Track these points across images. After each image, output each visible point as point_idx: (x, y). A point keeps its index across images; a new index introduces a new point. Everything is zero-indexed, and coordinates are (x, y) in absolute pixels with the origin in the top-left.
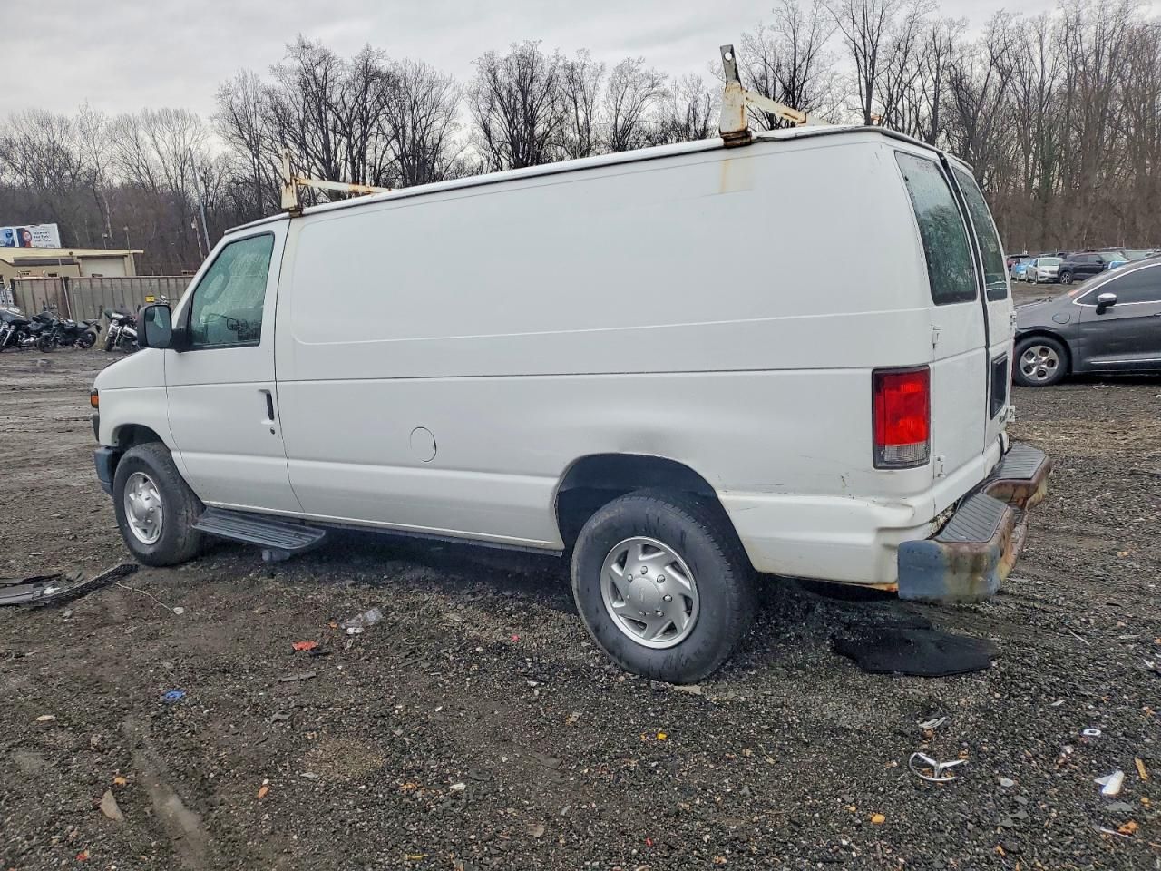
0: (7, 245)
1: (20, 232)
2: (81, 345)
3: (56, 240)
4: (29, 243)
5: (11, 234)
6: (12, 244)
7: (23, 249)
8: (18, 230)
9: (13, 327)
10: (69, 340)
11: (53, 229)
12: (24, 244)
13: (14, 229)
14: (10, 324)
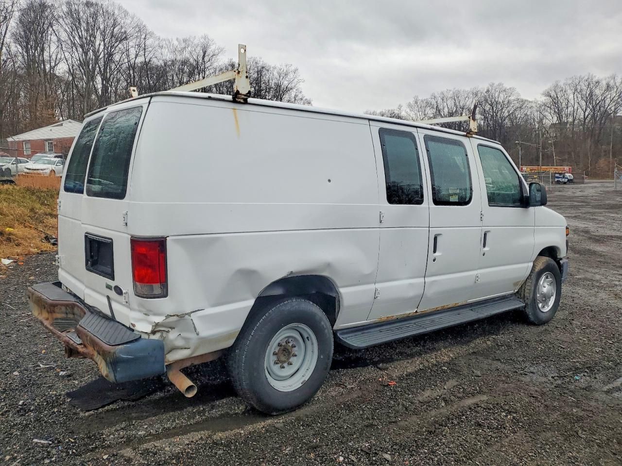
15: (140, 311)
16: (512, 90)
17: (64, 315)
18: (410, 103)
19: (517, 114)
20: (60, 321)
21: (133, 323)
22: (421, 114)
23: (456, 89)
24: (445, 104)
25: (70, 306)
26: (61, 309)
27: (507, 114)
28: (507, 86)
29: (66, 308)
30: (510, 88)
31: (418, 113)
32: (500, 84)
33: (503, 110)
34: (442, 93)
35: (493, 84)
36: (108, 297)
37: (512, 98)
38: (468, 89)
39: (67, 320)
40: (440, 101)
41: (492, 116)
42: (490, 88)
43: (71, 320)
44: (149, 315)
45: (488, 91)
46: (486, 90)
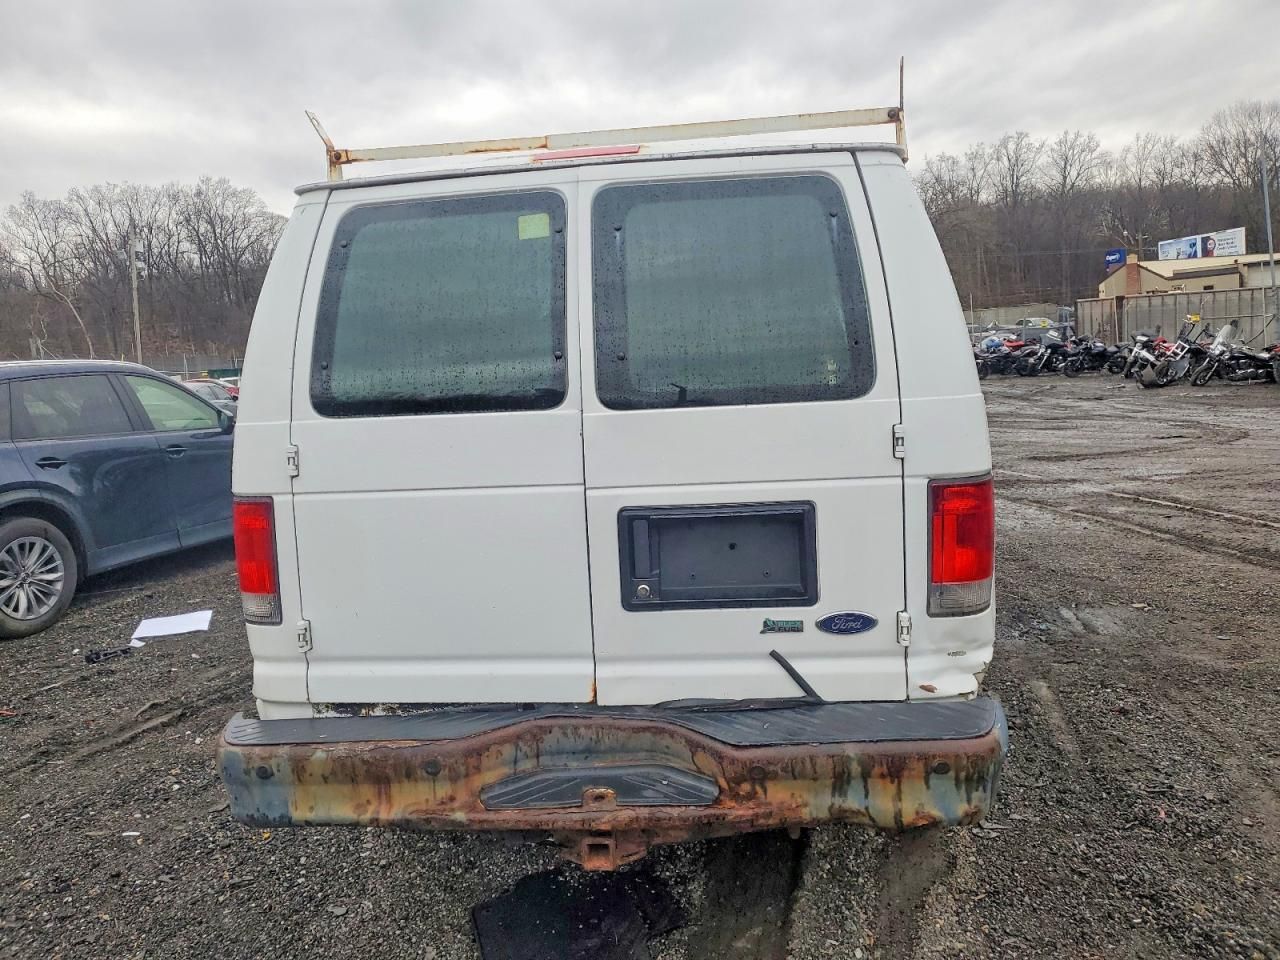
0: (1189, 257)
1: (1205, 241)
2: (1110, 370)
3: (1241, 246)
4: (1212, 251)
5: (1194, 244)
6: (1195, 256)
7: (1205, 259)
8: (1203, 238)
9: (1049, 351)
10: (1097, 364)
11: (1240, 233)
12: (1207, 253)
13: (1199, 238)
14: (1047, 348)
15: (937, 651)
16: (249, 193)
17: (507, 770)
18: (12, 207)
19: (265, 243)
20: (497, 791)
21: (926, 684)
22: (46, 234)
23: (130, 183)
24: (108, 215)
25: (528, 737)
26: (500, 752)
27: (246, 242)
28: (237, 184)
29: (517, 746)
30: (244, 191)
31: (39, 232)
32: (222, 181)
33: (237, 235)
34: (96, 189)
35: (208, 179)
36: (775, 655)
37: (251, 210)
38: (157, 184)
39: (521, 779)
40: (92, 205)
41: (216, 246)
42: (204, 188)
43: (532, 774)
44: (965, 653)
45: (199, 194)
46: (194, 191)
